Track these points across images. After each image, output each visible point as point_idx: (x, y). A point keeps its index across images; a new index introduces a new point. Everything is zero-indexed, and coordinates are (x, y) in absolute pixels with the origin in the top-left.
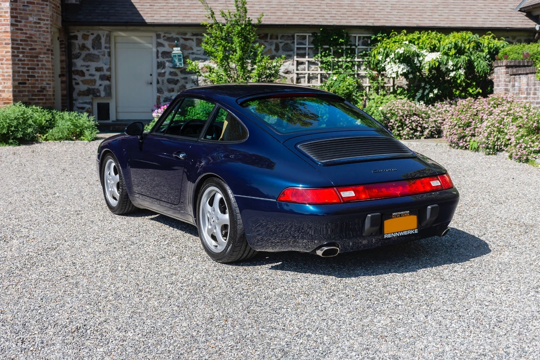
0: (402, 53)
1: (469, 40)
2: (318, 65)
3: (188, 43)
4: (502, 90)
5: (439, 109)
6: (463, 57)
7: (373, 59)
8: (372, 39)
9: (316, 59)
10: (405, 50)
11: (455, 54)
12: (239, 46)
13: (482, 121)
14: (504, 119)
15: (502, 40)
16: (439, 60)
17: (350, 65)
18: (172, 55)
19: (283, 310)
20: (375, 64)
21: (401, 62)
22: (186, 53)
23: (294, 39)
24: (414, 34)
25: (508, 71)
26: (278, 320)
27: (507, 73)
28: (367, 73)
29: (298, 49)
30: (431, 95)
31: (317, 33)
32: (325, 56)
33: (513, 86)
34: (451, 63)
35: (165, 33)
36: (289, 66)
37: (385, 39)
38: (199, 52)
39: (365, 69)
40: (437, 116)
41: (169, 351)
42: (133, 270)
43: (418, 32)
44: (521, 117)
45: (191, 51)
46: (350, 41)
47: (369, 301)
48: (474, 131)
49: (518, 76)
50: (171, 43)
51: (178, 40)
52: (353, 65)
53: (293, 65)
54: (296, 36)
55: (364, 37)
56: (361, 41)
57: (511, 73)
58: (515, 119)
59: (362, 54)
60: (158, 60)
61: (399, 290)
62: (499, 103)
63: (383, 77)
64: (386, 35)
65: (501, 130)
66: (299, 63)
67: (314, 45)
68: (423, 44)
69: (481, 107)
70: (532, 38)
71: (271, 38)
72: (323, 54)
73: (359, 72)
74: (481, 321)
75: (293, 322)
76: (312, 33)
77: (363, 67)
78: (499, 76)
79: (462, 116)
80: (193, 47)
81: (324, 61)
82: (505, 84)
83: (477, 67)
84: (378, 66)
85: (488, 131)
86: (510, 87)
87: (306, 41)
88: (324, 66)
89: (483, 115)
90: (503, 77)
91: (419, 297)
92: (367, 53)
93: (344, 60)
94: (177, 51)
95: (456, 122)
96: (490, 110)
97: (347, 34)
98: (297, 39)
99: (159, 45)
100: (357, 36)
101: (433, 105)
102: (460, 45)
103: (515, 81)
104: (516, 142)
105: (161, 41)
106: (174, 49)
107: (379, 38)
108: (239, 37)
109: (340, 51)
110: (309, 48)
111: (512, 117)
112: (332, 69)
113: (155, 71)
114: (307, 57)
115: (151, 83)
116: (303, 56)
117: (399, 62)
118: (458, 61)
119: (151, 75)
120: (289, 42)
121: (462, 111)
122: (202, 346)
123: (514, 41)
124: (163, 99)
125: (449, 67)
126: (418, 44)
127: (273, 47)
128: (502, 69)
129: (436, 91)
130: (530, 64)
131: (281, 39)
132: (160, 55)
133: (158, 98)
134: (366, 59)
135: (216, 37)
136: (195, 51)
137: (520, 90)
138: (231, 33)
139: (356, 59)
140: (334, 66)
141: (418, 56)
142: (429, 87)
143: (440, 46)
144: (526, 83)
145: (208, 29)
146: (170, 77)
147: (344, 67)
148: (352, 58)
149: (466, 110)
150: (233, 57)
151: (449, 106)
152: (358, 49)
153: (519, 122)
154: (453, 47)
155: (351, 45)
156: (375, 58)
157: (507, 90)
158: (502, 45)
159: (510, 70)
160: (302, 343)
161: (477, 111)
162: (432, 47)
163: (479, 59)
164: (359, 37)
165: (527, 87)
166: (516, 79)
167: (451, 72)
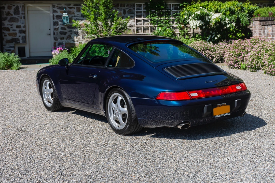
0: (199, 14)
1: (237, 5)
2: (149, 21)
3: (72, 10)
4: (258, 34)
5: (221, 46)
6: (234, 16)
7: (181, 18)
8: (180, 6)
9: (148, 18)
10: (200, 12)
11: (230, 14)
12: (104, 11)
13: (247, 52)
14: (260, 51)
15: (256, 5)
16: (221, 17)
17: (167, 21)
18: (63, 17)
19: (165, 157)
20: (183, 20)
21: (198, 19)
22: (71, 16)
23: (134, 7)
24: (205, 3)
25: (261, 24)
26: (164, 163)
27: (260, 24)
28: (177, 26)
29: (137, 12)
30: (216, 38)
31: (148, 3)
32: (153, 16)
33: (264, 32)
34: (227, 19)
35: (58, 4)
36: (132, 23)
37: (188, 6)
38: (78, 16)
39: (176, 24)
40: (220, 50)
41: (112, 180)
42: (74, 141)
43: (207, 1)
44: (270, 50)
45: (73, 15)
46: (168, 7)
47: (209, 151)
48: (243, 58)
49: (267, 26)
50: (61, 10)
51: (65, 8)
52: (169, 21)
53: (134, 22)
54: (135, 5)
55: (175, 5)
56: (174, 7)
57: (263, 25)
58: (267, 51)
59: (174, 15)
60: (54, 20)
61: (224, 145)
62: (257, 42)
63: (187, 28)
64: (188, 3)
65: (259, 57)
66: (138, 21)
67: (146, 10)
68: (210, 8)
69: (246, 45)
70: (272, 4)
71: (121, 6)
72: (152, 15)
73: (173, 26)
74: (271, 159)
75: (172, 163)
76: (145, 3)
77: (175, 23)
78: (255, 26)
79: (236, 50)
80: (75, 12)
81: (153, 19)
82: (259, 31)
83: (242, 21)
84: (185, 21)
85: (252, 58)
86: (262, 33)
87: (141, 8)
88: (153, 22)
89: (248, 49)
90: (258, 27)
91: (236, 148)
92: (178, 14)
93: (164, 18)
94: (65, 15)
95: (232, 53)
96: (252, 46)
97: (166, 3)
98: (136, 7)
99: (54, 11)
100: (172, 4)
101: (217, 44)
102: (232, 9)
103: (265, 29)
104: (269, 64)
105: (56, 9)
106: (64, 14)
107: (184, 5)
108: (103, 6)
109: (162, 13)
110: (143, 12)
111: (265, 50)
112: (157, 24)
113: (52, 27)
114: (142, 17)
115: (50, 35)
116: (140, 16)
117: (197, 19)
118: (231, 18)
119: (50, 29)
120: (132, 8)
121: (236, 47)
122: (128, 177)
123: (262, 6)
124: (58, 44)
125: (226, 22)
126: (208, 8)
127: (122, 12)
128: (257, 22)
129: (219, 36)
130: (273, 19)
131: (127, 7)
132: (55, 18)
133: (55, 43)
134: (177, 17)
135: (90, 6)
136: (76, 15)
137: (268, 34)
138: (98, 4)
139: (171, 18)
140: (158, 22)
141: (208, 15)
142: (215, 34)
143: (220, 9)
144: (271, 30)
145: (85, 2)
146: (62, 30)
147: (164, 22)
148: (169, 17)
149: (238, 47)
150: (100, 18)
151: (226, 44)
152: (172, 12)
153: (269, 52)
154: (228, 10)
155: (168, 10)
156: (182, 17)
157: (260, 34)
158: (255, 8)
159: (262, 23)
160: (180, 173)
161: (245, 47)
162: (216, 10)
163: (243, 17)
164: (173, 5)
165: (272, 32)
166: (265, 28)
167: (227, 25)
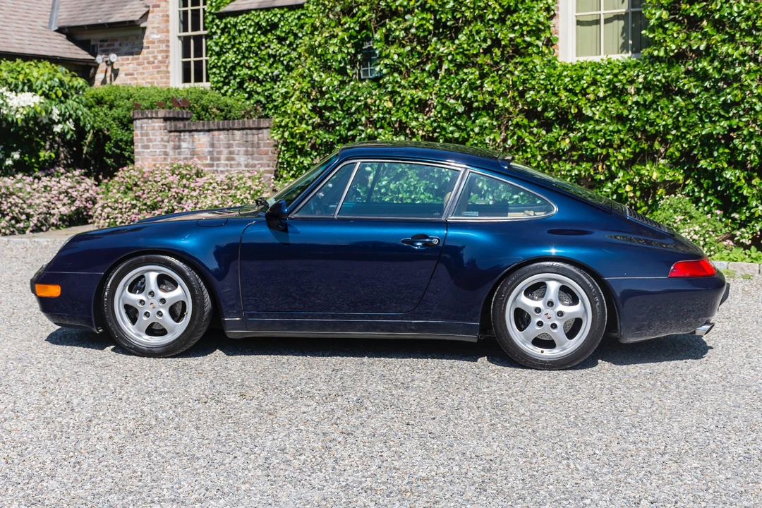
16: (43, 105)
25: (167, 126)
27: (165, 128)
30: (9, 162)
33: (177, 147)
34: (56, 112)
49: (188, 134)
57: (173, 129)
78: (147, 133)
82: (162, 145)
86: (169, 149)
90: (157, 134)
118: (66, 107)
125: (54, 118)
128: (154, 122)
129: (16, 156)
130: (189, 116)
137: (193, 154)
142: (3, 149)
144: (208, 144)
154: (59, 85)
157: (166, 153)
159: (170, 124)
165: (211, 149)
166: (182, 137)
167: (55, 126)
